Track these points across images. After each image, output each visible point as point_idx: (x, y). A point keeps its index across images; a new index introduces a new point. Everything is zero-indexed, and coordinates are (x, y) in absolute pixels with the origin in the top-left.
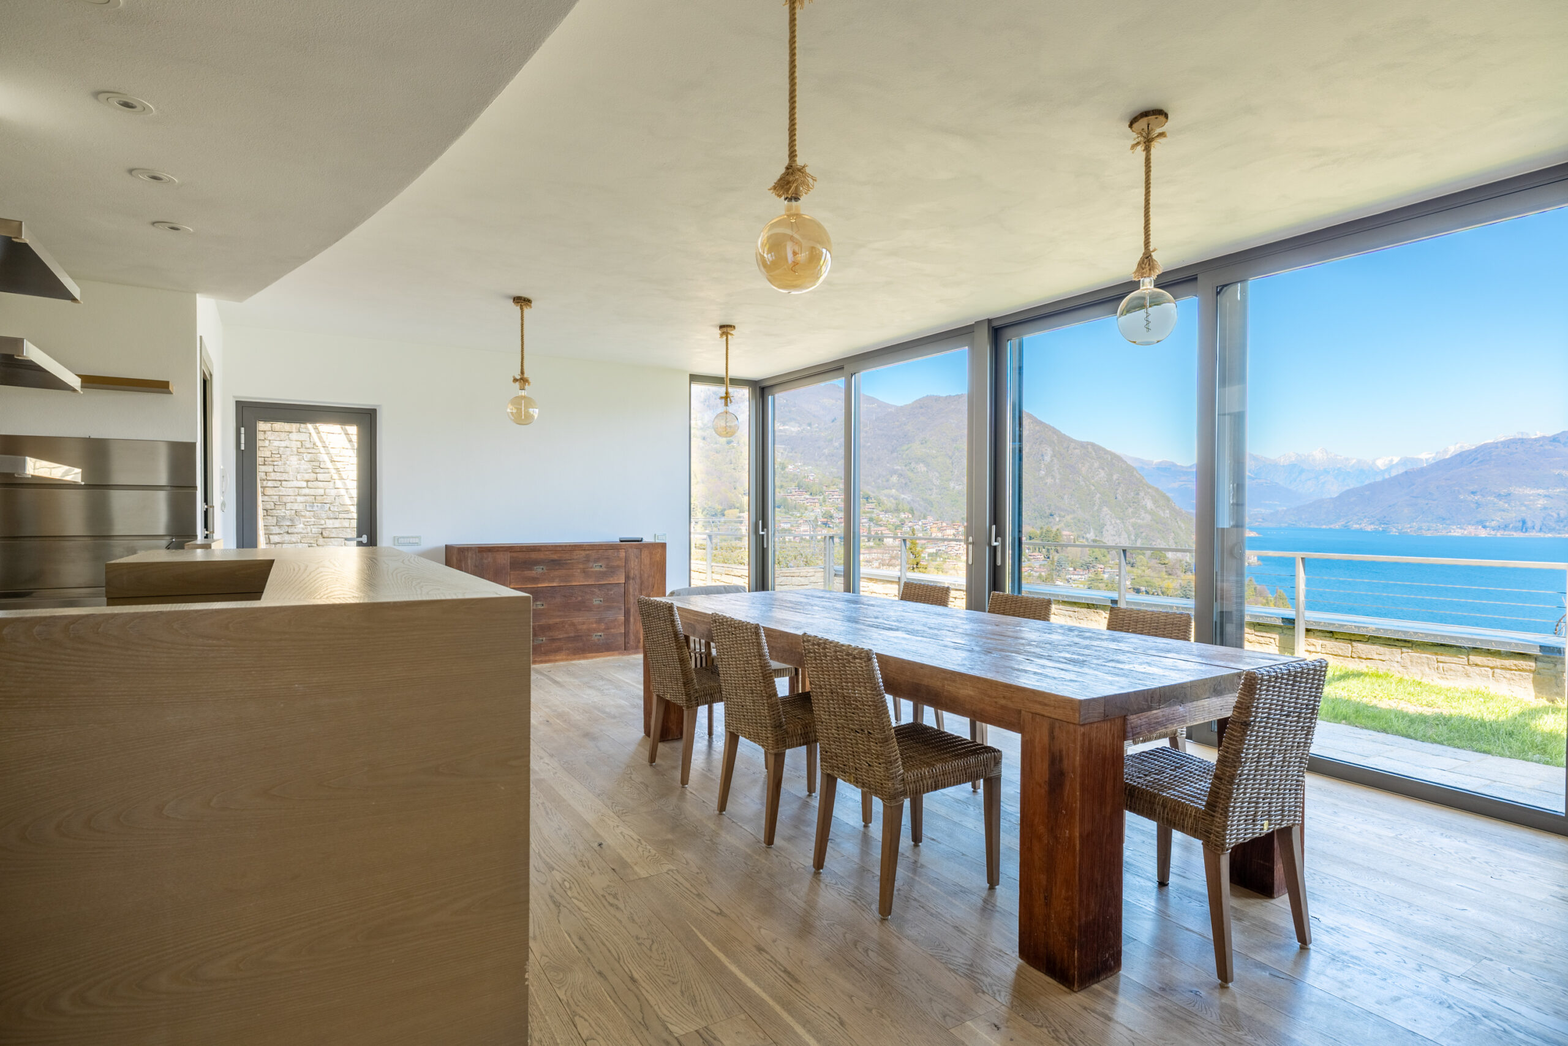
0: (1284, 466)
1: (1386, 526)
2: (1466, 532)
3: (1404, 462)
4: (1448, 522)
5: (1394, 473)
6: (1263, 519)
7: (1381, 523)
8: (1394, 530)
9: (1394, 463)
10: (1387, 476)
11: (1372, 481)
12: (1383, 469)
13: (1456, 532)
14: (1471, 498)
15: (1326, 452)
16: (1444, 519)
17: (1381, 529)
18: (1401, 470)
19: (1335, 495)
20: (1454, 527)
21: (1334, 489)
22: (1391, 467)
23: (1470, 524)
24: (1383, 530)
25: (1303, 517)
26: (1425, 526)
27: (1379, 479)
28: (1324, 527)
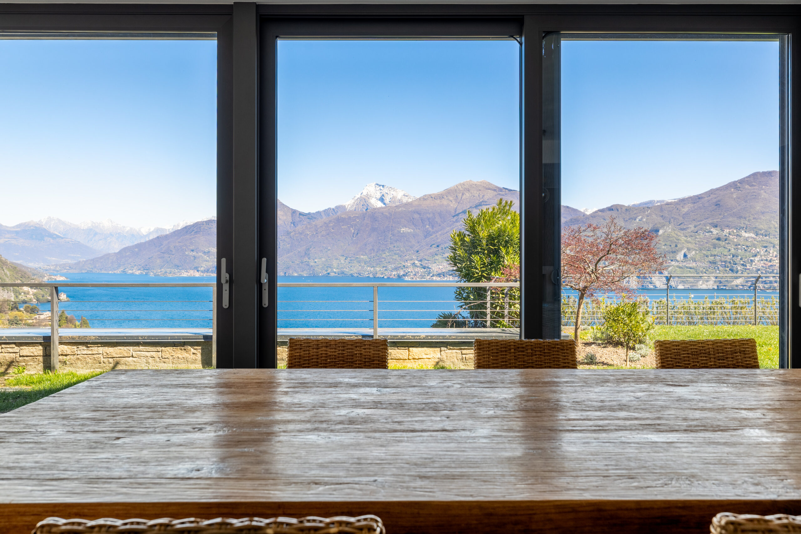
0: (83, 230)
1: (147, 271)
2: (189, 274)
3: (157, 230)
4: (180, 268)
5: (151, 238)
6: (70, 267)
7: (144, 269)
8: (152, 274)
9: (151, 231)
10: (147, 239)
11: (139, 242)
12: (145, 234)
13: (185, 275)
14: (192, 254)
15: (111, 222)
16: (178, 266)
17: (144, 273)
18: (155, 236)
19: (117, 251)
20: (183, 271)
21: (116, 247)
22: (150, 234)
23: (191, 269)
24: (146, 274)
25: (97, 265)
26: (168, 270)
27: (143, 241)
28: (110, 272)
